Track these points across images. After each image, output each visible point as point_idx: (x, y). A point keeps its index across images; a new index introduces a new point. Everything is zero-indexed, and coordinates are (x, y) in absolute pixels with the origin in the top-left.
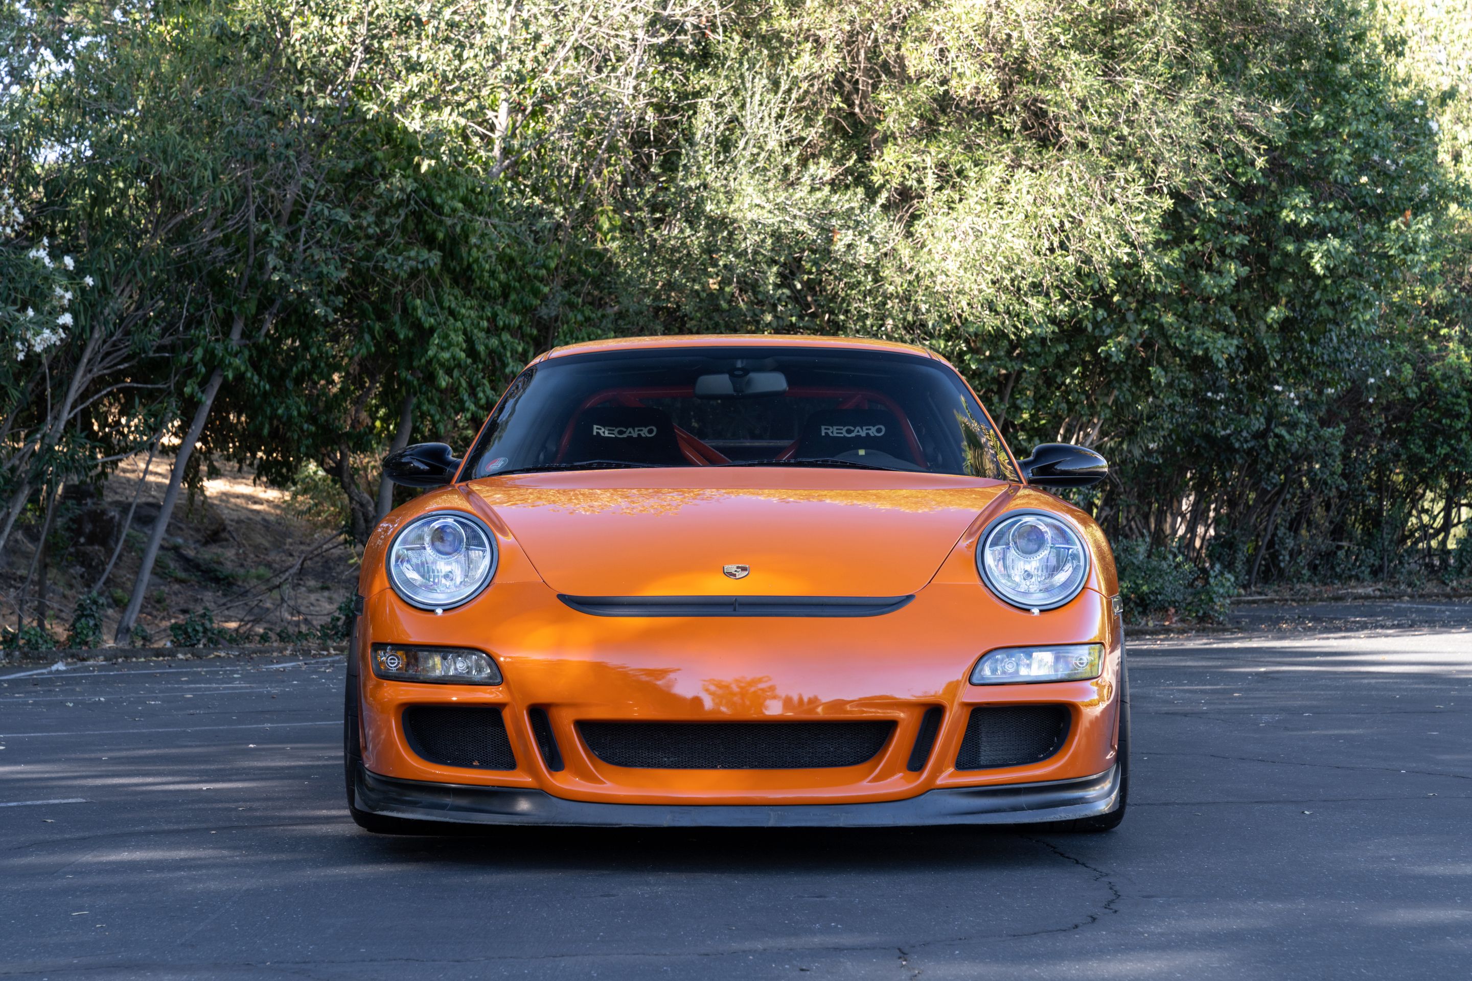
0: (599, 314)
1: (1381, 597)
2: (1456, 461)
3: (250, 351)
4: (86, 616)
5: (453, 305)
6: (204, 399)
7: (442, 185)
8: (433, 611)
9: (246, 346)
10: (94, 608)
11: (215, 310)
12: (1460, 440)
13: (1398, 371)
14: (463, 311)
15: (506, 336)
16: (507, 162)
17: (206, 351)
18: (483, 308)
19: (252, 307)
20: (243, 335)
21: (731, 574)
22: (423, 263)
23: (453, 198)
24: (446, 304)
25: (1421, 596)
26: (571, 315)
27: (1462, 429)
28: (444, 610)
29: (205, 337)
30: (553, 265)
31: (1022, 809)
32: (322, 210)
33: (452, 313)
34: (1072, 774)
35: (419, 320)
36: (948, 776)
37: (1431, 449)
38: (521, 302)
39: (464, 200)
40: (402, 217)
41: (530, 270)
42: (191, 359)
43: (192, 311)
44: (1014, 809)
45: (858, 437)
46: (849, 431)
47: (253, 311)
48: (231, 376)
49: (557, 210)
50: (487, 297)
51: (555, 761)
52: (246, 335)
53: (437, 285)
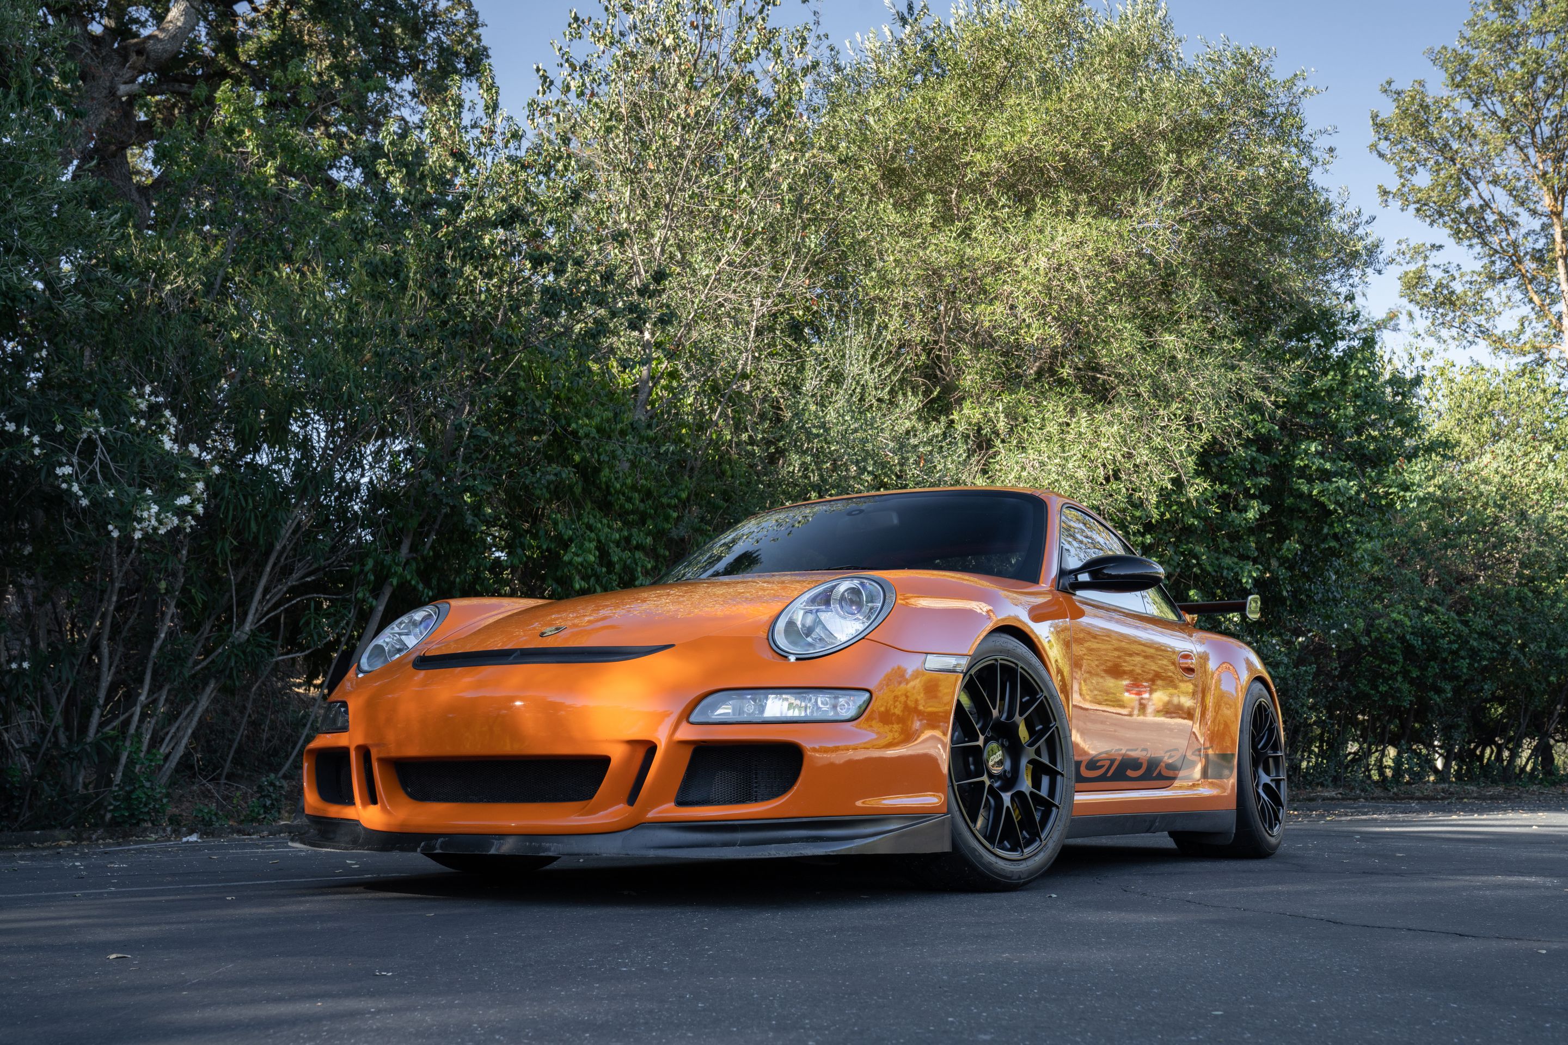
1: (1343, 799)
2: (1393, 697)
3: (417, 563)
4: (264, 796)
5: (591, 522)
9: (414, 559)
10: (271, 789)
11: (385, 528)
12: (1395, 680)
13: (1354, 625)
14: (600, 526)
15: (639, 555)
17: (376, 563)
19: (414, 523)
20: (410, 550)
24: (586, 521)
25: (1373, 799)
27: (1397, 673)
29: (375, 550)
30: (684, 495)
33: (590, 527)
37: (1375, 688)
38: (656, 527)
41: (665, 500)
42: (363, 571)
50: (627, 522)
52: (413, 548)
53: (579, 505)
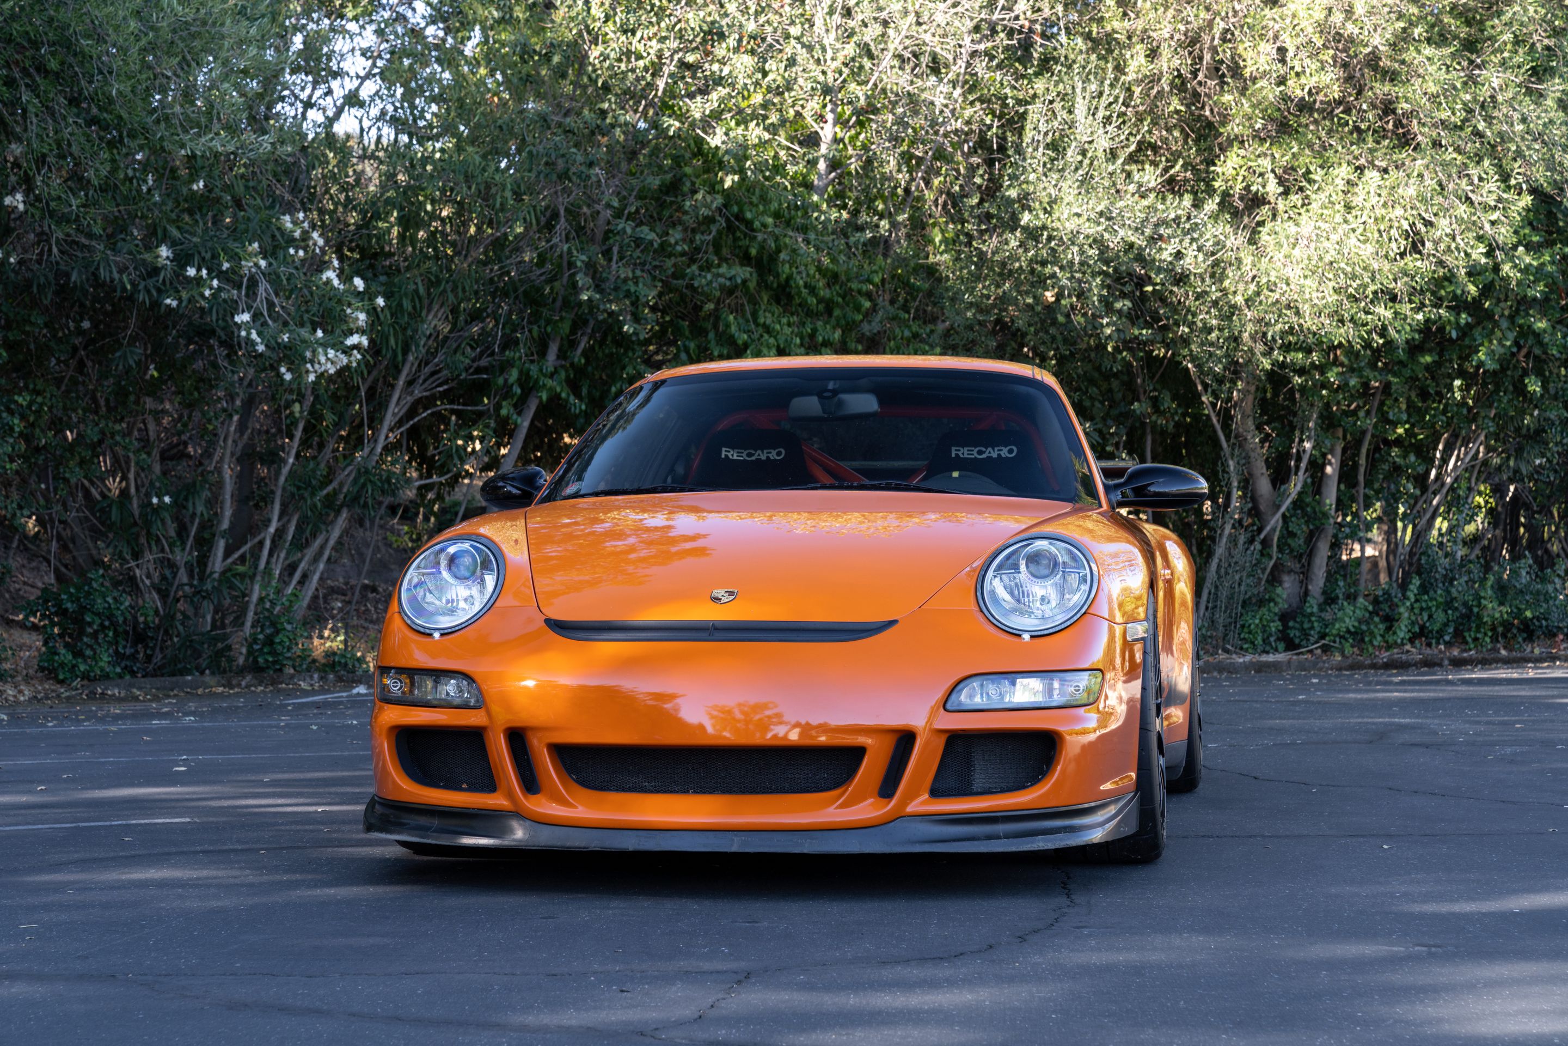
0: (928, 330)
3: (567, 371)
5: (768, 322)
6: (519, 421)
7: (755, 200)
8: (430, 635)
9: (562, 366)
11: (530, 331)
14: (778, 327)
16: (833, 175)
17: (521, 372)
18: (804, 324)
19: (566, 327)
20: (559, 356)
21: (716, 600)
22: (730, 279)
23: (763, 213)
24: (762, 320)
26: (897, 331)
28: (442, 635)
29: (520, 358)
30: (877, 279)
31: (999, 837)
32: (624, 229)
33: (768, 330)
34: (1055, 802)
35: (732, 336)
36: (922, 804)
38: (844, 317)
39: (777, 215)
40: (714, 233)
41: (854, 285)
42: (506, 380)
43: (508, 331)
44: (989, 837)
45: (990, 458)
46: (980, 453)
47: (567, 331)
48: (544, 397)
49: (882, 223)
50: (810, 313)
51: (531, 784)
52: (562, 355)
53: (754, 302)
